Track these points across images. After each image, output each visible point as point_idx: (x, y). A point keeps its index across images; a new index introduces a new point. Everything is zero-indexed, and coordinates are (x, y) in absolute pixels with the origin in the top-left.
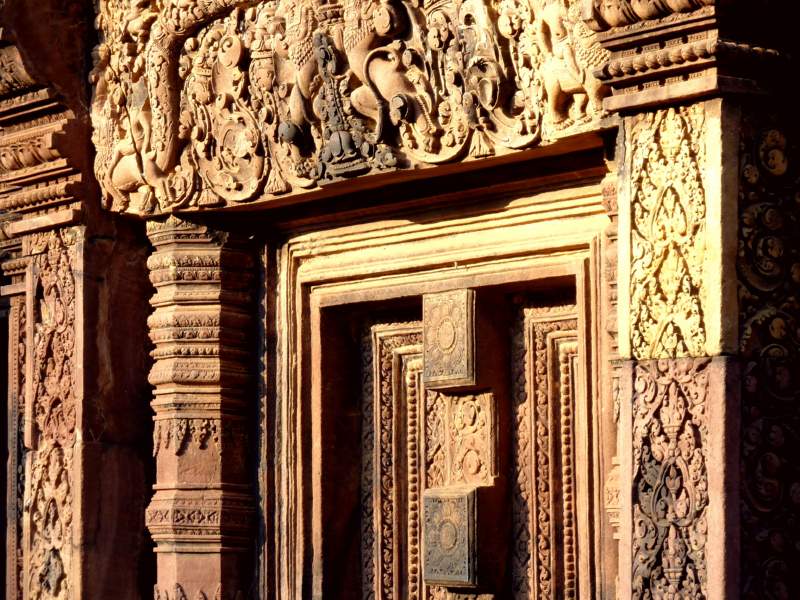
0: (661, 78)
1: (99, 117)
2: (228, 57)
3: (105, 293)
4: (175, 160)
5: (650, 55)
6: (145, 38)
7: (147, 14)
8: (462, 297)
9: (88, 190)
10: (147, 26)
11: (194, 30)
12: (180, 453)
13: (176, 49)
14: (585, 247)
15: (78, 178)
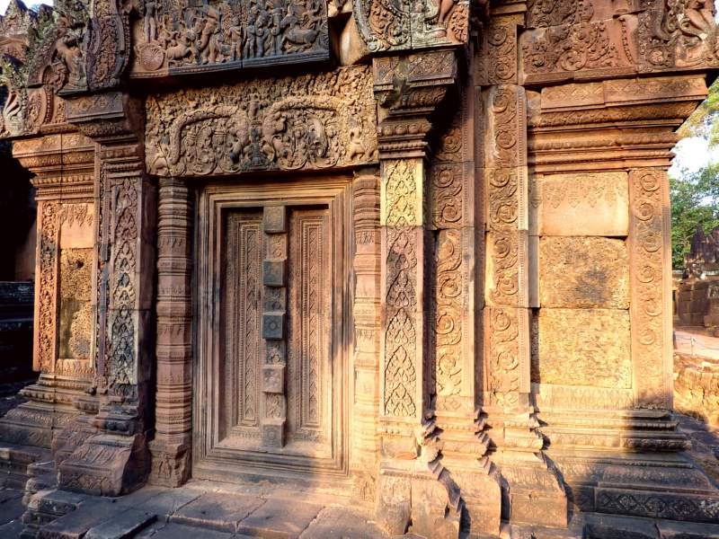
0: (409, 151)
1: (149, 145)
2: (206, 133)
3: (146, 198)
4: (178, 161)
5: (395, 146)
6: (171, 124)
7: (172, 117)
8: (282, 208)
9: (143, 167)
10: (172, 120)
11: (190, 124)
12: (173, 246)
13: (183, 128)
14: (334, 197)
15: (140, 163)
